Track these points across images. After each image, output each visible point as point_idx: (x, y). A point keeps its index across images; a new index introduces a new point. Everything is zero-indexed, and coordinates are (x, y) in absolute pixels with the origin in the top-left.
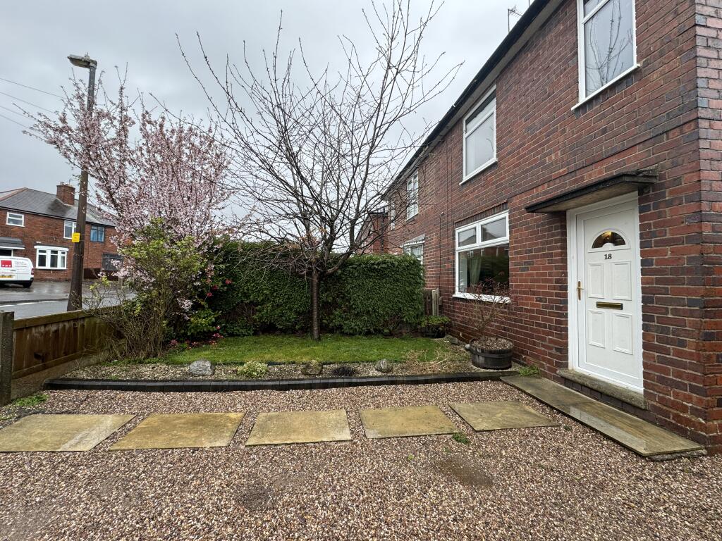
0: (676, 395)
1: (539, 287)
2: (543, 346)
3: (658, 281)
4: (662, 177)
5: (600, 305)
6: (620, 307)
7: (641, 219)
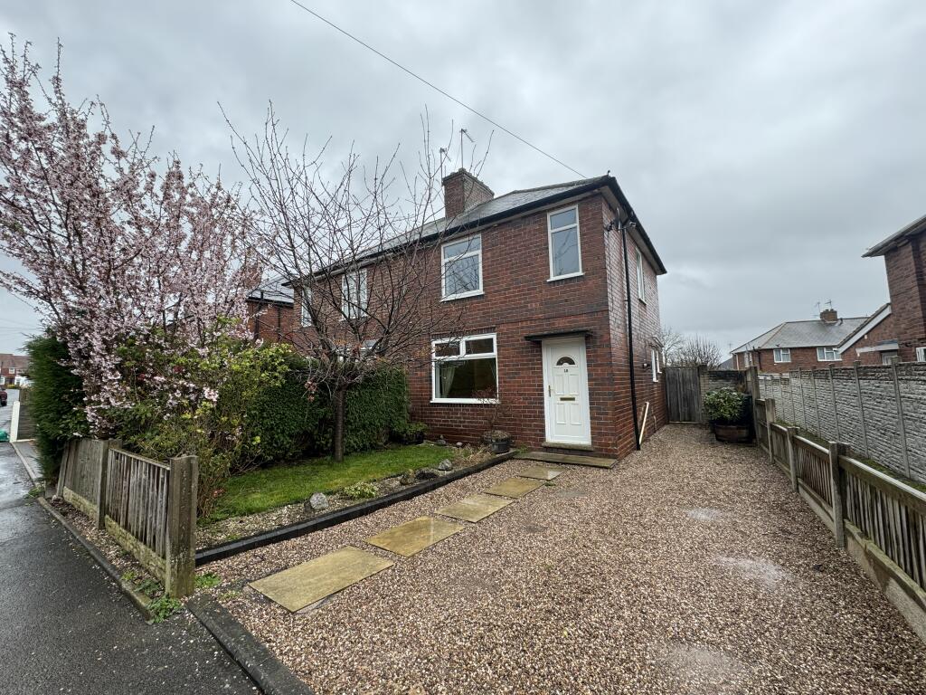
0: (605, 439)
1: (525, 390)
2: (530, 430)
3: (596, 384)
4: (595, 333)
5: (562, 399)
6: (573, 399)
7: (587, 352)
